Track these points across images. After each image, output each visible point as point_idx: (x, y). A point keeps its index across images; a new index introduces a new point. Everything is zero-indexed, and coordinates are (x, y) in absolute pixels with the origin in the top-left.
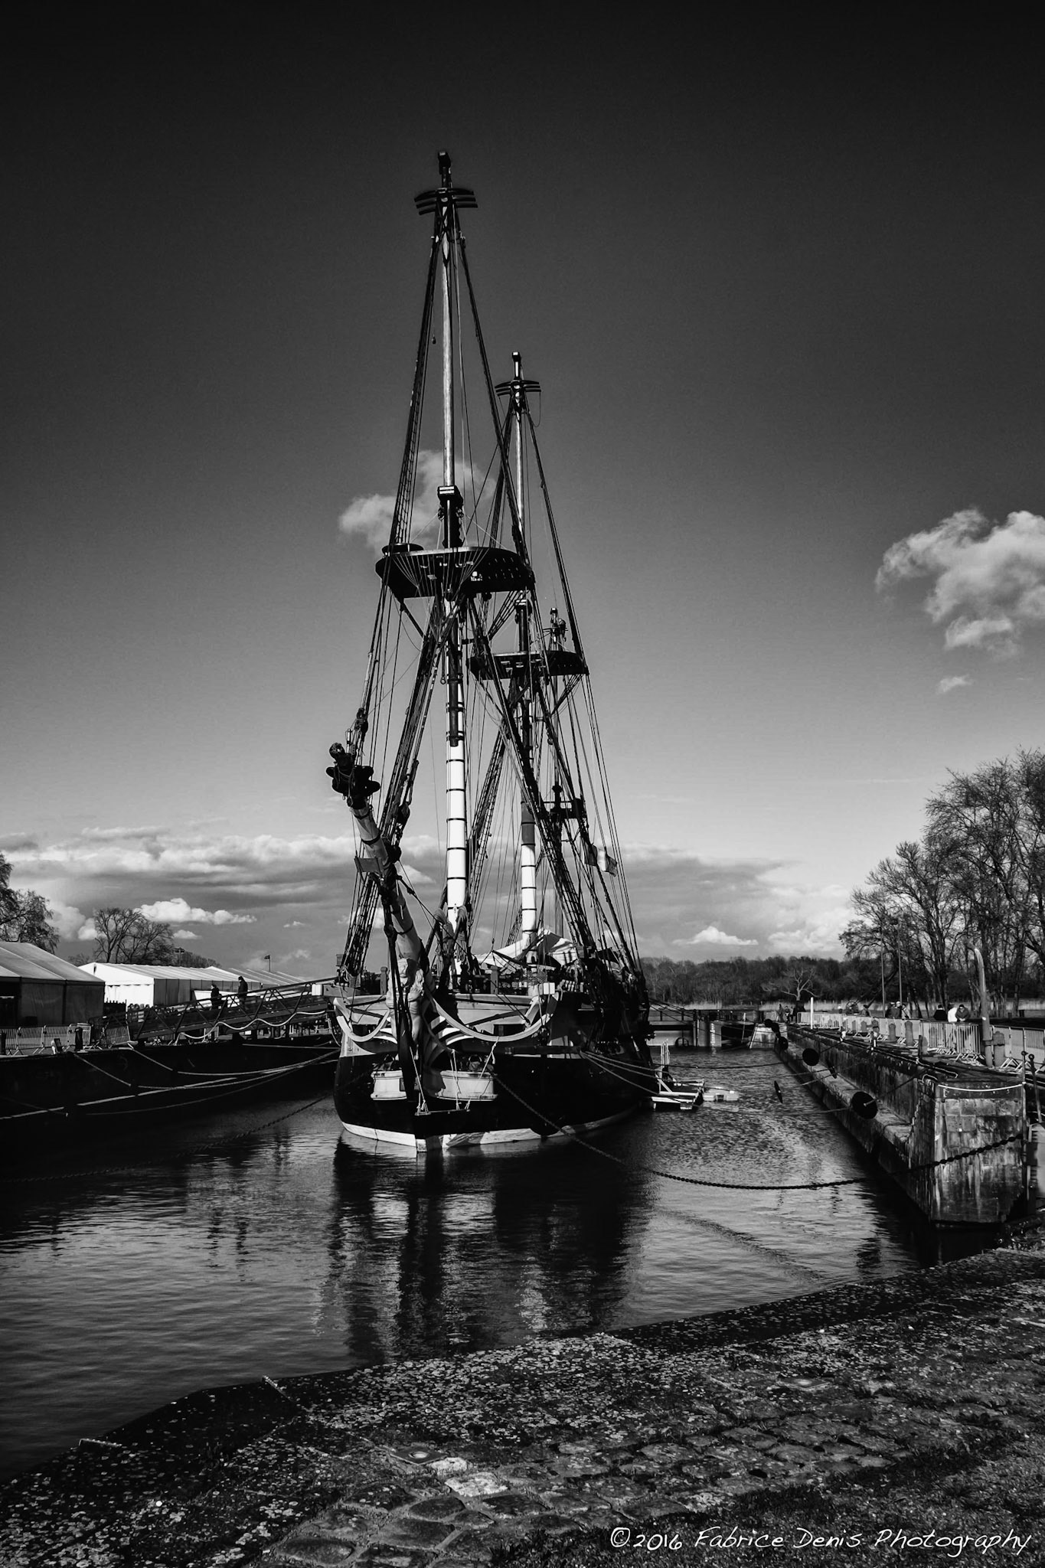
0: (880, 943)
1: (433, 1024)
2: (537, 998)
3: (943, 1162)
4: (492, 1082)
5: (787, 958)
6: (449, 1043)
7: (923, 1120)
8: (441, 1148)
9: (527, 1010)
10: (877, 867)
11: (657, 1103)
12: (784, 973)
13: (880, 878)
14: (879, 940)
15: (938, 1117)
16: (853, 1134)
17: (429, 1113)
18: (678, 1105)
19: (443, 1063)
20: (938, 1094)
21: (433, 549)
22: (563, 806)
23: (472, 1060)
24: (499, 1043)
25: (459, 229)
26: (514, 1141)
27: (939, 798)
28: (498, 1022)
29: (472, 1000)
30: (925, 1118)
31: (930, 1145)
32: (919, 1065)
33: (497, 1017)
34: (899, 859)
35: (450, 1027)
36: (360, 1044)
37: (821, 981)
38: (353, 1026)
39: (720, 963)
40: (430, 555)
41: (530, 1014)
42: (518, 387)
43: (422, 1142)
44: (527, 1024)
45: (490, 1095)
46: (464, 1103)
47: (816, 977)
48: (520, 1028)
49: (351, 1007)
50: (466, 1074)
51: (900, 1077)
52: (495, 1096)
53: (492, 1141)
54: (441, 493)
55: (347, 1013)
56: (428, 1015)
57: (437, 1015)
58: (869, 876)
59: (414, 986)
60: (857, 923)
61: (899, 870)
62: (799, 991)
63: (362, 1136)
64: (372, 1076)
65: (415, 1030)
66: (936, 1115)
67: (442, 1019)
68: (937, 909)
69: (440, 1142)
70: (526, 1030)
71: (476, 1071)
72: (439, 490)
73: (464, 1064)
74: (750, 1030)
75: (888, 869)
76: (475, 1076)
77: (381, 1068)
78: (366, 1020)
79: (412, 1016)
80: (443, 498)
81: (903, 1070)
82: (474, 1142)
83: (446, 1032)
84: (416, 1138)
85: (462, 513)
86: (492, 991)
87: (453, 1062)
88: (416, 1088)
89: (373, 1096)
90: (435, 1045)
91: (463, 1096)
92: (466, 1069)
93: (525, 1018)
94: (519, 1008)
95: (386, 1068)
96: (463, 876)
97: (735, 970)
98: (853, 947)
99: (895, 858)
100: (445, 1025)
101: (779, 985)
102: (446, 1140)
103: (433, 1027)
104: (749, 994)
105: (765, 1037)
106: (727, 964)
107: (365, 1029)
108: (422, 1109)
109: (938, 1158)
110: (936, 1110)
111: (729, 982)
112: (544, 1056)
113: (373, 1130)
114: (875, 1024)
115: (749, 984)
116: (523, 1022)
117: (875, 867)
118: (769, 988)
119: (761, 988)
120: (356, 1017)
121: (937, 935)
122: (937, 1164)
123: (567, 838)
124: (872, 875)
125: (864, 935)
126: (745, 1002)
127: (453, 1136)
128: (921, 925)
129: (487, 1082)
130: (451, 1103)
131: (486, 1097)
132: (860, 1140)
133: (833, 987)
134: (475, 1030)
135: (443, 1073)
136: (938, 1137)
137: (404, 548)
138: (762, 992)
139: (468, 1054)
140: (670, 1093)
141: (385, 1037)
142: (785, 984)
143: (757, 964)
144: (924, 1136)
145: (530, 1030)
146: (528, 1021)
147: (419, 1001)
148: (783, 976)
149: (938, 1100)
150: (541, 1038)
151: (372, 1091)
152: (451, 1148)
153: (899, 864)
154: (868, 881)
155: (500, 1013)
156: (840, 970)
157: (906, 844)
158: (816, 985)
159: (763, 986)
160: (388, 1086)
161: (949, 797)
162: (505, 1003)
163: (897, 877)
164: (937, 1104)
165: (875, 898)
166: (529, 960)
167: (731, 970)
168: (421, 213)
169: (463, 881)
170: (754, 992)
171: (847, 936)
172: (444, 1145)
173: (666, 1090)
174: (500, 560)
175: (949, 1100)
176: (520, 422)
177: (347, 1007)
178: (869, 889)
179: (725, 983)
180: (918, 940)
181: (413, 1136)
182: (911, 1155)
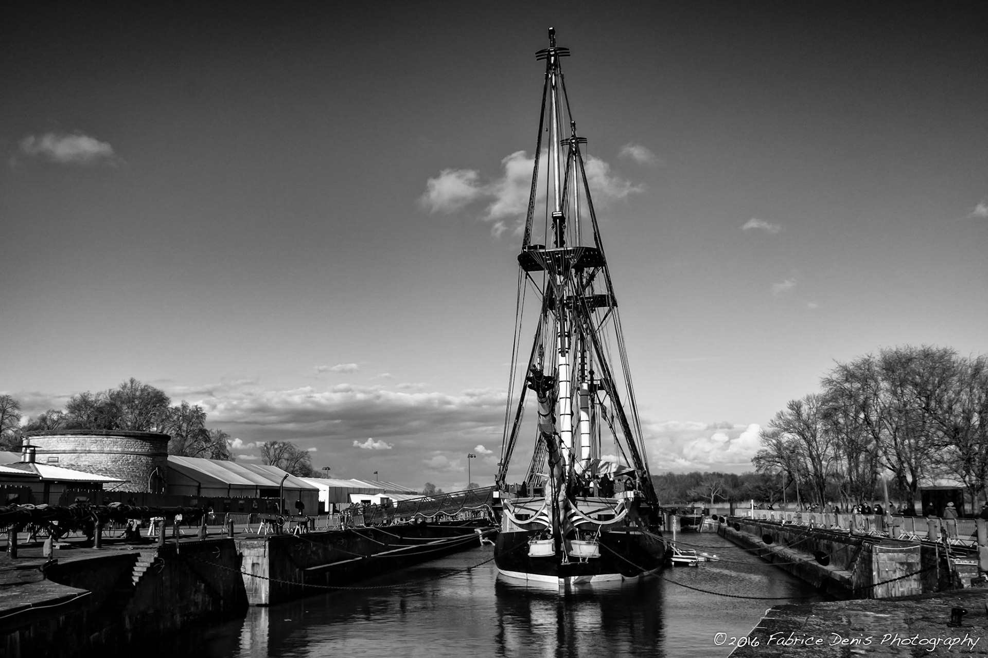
0: (779, 464)
1: (568, 514)
2: (623, 500)
3: (879, 584)
4: (598, 547)
5: (702, 473)
6: (575, 525)
7: (863, 565)
8: (570, 584)
9: (616, 506)
10: (775, 417)
11: (675, 561)
12: (701, 483)
13: (777, 424)
14: (778, 462)
15: (875, 563)
16: (803, 578)
17: (570, 564)
18: (687, 563)
19: (571, 536)
20: (874, 550)
21: (551, 248)
22: (595, 383)
23: (586, 535)
24: (603, 525)
25: (560, 69)
26: (608, 581)
27: (829, 377)
28: (600, 513)
29: (585, 501)
30: (865, 564)
31: (870, 577)
32: (851, 537)
33: (599, 510)
34: (790, 411)
35: (577, 515)
36: (520, 526)
37: (727, 489)
38: (515, 515)
39: (656, 476)
40: (552, 252)
41: (617, 509)
42: (574, 141)
43: (562, 580)
44: (616, 515)
45: (597, 555)
46: (584, 559)
47: (724, 486)
48: (612, 517)
49: (515, 504)
50: (584, 542)
51: (835, 544)
52: (600, 555)
53: (598, 581)
54: (554, 215)
55: (512, 509)
56: (567, 509)
57: (571, 509)
58: (770, 422)
59: (561, 493)
60: (763, 452)
61: (790, 418)
62: (713, 496)
63: (517, 578)
64: (529, 543)
65: (562, 517)
66: (873, 561)
67: (573, 511)
68: (816, 442)
69: (569, 581)
70: (616, 518)
71: (589, 540)
72: (553, 214)
73: (583, 537)
74: (699, 521)
75: (782, 417)
76: (589, 543)
77: (535, 538)
78: (523, 512)
79: (560, 509)
80: (555, 219)
81: (837, 540)
82: (588, 581)
83: (575, 518)
84: (559, 578)
85: (565, 226)
86: (595, 495)
87: (577, 536)
88: (562, 549)
89: (529, 554)
90: (568, 526)
91: (584, 554)
92: (584, 539)
93: (615, 511)
94: (612, 505)
95: (537, 539)
96: (570, 430)
97: (667, 482)
98: (761, 467)
99: (787, 411)
100: (574, 514)
101: (699, 491)
102: (573, 579)
103: (568, 516)
104: (679, 497)
105: (710, 525)
106: (661, 477)
107: (524, 517)
108: (565, 561)
109: (876, 582)
110: (873, 559)
111: (664, 489)
112: (628, 533)
113: (525, 574)
114: (800, 516)
115: (678, 491)
116: (614, 513)
117: (774, 416)
118: (692, 493)
119: (686, 493)
120: (517, 510)
121: (817, 459)
122: (875, 585)
123: (598, 402)
124: (772, 421)
125: (768, 459)
126: (676, 503)
127: (577, 577)
128: (806, 453)
129: (595, 547)
130: (577, 559)
131: (595, 555)
132: (810, 581)
133: (736, 493)
134: (590, 517)
135: (572, 541)
136: (875, 573)
137: (535, 247)
138: (687, 496)
139: (586, 532)
140: (681, 556)
141: (538, 521)
142: (703, 490)
143: (682, 477)
144: (865, 573)
145: (618, 518)
146: (616, 512)
147: (564, 501)
148: (701, 485)
149: (874, 553)
150: (625, 522)
151: (529, 552)
152: (576, 584)
153: (788, 414)
154: (770, 425)
155: (601, 508)
156: (739, 481)
157: (793, 401)
158: (724, 492)
159: (688, 492)
160: (541, 549)
161: (835, 376)
162: (603, 503)
163: (789, 423)
164: (873, 556)
165: (775, 435)
166: (587, 477)
167: (665, 481)
168: (538, 60)
169: (570, 433)
170: (682, 496)
171: (757, 459)
172: (571, 583)
173: (678, 555)
174: (590, 253)
175: (880, 554)
176: (575, 161)
177: (512, 504)
178: (770, 430)
179: (662, 490)
180: (805, 462)
181: (557, 577)
182: (854, 584)
